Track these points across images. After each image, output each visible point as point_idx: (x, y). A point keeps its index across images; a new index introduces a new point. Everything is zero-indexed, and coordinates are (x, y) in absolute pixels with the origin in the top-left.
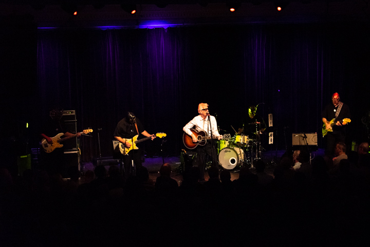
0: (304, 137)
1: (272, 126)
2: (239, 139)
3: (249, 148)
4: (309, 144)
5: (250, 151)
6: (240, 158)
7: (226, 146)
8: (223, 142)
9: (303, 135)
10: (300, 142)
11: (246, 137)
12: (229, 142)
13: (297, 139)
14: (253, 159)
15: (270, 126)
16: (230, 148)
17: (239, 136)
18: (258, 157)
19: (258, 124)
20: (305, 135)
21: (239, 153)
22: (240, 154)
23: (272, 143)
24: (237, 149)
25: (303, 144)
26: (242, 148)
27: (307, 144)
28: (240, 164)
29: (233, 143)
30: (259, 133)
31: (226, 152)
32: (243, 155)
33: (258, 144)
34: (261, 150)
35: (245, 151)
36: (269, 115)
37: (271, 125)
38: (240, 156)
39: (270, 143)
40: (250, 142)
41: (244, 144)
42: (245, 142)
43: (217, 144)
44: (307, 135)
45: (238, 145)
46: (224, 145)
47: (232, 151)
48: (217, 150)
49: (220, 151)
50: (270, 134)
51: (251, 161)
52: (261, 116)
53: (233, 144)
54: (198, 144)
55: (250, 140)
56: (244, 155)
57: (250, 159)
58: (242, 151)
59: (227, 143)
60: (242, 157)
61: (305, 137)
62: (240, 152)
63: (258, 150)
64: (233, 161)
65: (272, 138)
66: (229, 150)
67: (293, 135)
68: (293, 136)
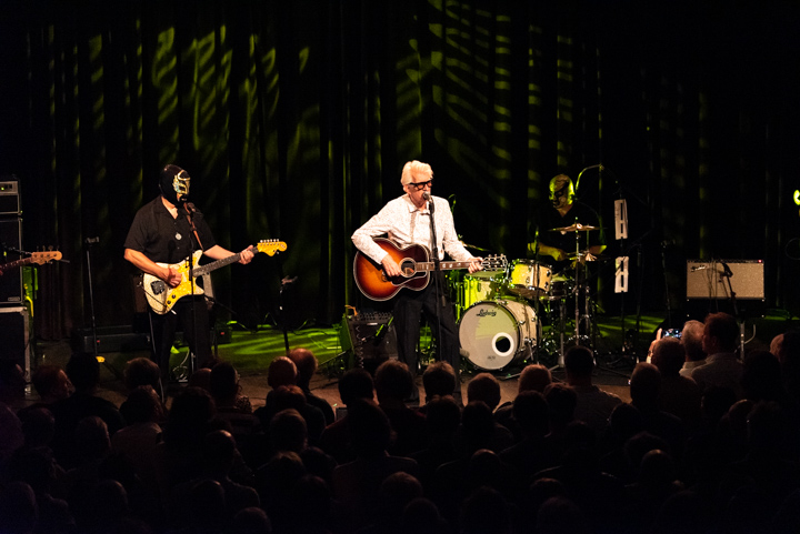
0: (722, 275)
1: (625, 236)
2: (522, 275)
3: (553, 304)
4: (738, 295)
5: (556, 314)
6: (525, 334)
7: (482, 296)
8: (474, 283)
9: (720, 267)
10: (710, 288)
11: (544, 271)
12: (494, 286)
13: (701, 279)
14: (566, 338)
15: (618, 236)
16: (494, 304)
17: (525, 267)
18: (582, 332)
19: (582, 233)
20: (727, 268)
21: (521, 319)
22: (527, 322)
23: (625, 289)
24: (517, 308)
25: (721, 294)
26: (532, 304)
27: (733, 294)
28: (526, 353)
29: (505, 287)
30: (583, 258)
31: (482, 314)
32: (533, 326)
33: (582, 292)
34: (590, 312)
35: (540, 314)
36: (617, 204)
37: (621, 234)
38: (524, 327)
39: (618, 289)
40: (558, 285)
41: (539, 290)
42: (542, 286)
43: (455, 291)
44: (732, 266)
45: (520, 295)
46: (475, 292)
47: (500, 312)
48: (455, 309)
49: (463, 312)
50: (618, 261)
51: (559, 346)
52: (593, 206)
53: (503, 290)
54: (402, 286)
55: (557, 278)
56: (537, 327)
57: (557, 338)
58: (532, 313)
59: (486, 288)
60: (531, 332)
61: (728, 273)
62: (526, 315)
63: (582, 312)
64: (503, 345)
65: (626, 273)
66: (491, 309)
67: (690, 265)
68: (689, 270)
